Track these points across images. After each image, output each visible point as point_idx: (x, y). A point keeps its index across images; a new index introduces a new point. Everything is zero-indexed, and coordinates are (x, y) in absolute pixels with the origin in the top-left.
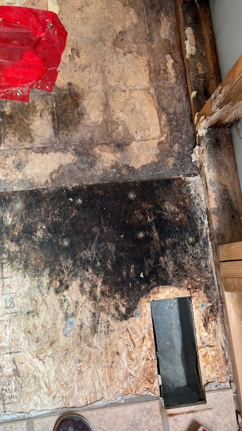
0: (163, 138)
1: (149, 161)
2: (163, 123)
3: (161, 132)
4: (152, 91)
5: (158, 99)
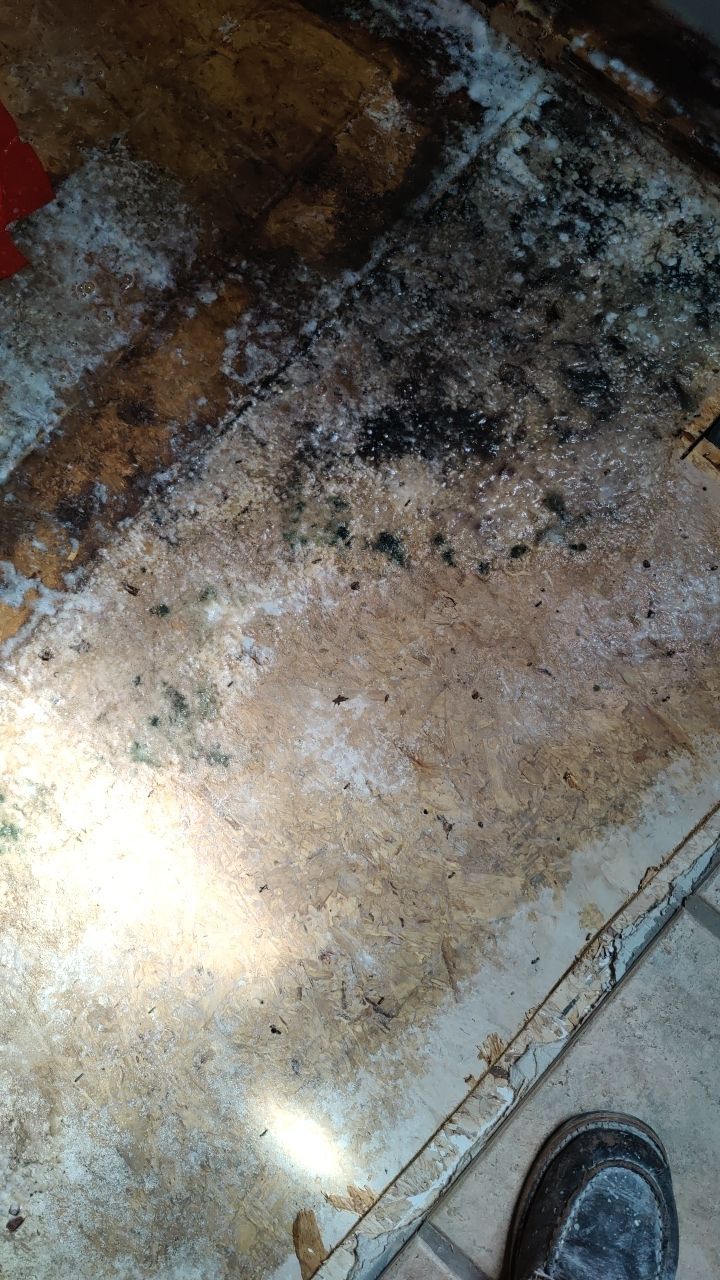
0: (396, 73)
3: (379, 64)
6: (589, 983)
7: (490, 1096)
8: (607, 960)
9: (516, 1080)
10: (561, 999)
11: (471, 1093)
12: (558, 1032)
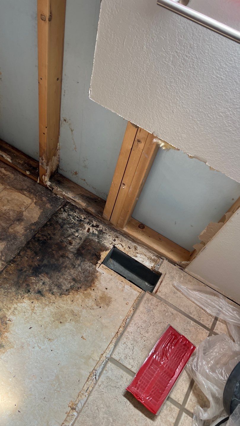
0: (35, 200)
1: (39, 214)
2: (27, 195)
3: (31, 199)
4: (8, 187)
5: (14, 188)
6: (91, 383)
7: (72, 415)
8: (95, 377)
9: (77, 409)
10: (85, 388)
11: (67, 416)
12: (86, 396)
